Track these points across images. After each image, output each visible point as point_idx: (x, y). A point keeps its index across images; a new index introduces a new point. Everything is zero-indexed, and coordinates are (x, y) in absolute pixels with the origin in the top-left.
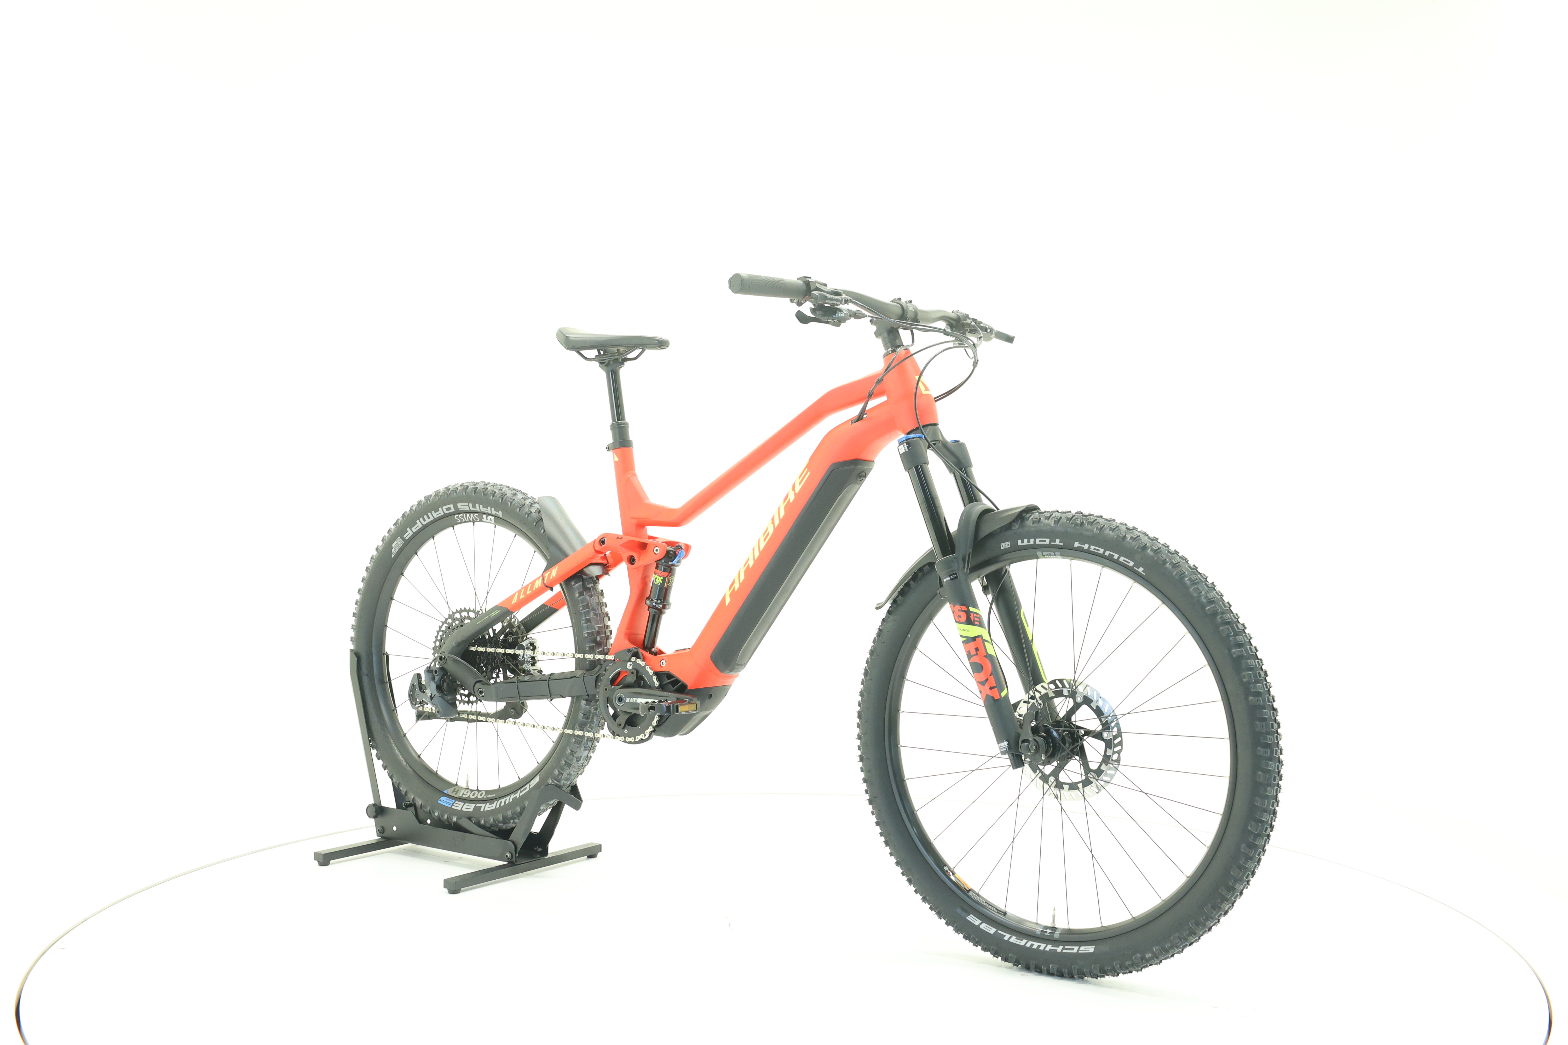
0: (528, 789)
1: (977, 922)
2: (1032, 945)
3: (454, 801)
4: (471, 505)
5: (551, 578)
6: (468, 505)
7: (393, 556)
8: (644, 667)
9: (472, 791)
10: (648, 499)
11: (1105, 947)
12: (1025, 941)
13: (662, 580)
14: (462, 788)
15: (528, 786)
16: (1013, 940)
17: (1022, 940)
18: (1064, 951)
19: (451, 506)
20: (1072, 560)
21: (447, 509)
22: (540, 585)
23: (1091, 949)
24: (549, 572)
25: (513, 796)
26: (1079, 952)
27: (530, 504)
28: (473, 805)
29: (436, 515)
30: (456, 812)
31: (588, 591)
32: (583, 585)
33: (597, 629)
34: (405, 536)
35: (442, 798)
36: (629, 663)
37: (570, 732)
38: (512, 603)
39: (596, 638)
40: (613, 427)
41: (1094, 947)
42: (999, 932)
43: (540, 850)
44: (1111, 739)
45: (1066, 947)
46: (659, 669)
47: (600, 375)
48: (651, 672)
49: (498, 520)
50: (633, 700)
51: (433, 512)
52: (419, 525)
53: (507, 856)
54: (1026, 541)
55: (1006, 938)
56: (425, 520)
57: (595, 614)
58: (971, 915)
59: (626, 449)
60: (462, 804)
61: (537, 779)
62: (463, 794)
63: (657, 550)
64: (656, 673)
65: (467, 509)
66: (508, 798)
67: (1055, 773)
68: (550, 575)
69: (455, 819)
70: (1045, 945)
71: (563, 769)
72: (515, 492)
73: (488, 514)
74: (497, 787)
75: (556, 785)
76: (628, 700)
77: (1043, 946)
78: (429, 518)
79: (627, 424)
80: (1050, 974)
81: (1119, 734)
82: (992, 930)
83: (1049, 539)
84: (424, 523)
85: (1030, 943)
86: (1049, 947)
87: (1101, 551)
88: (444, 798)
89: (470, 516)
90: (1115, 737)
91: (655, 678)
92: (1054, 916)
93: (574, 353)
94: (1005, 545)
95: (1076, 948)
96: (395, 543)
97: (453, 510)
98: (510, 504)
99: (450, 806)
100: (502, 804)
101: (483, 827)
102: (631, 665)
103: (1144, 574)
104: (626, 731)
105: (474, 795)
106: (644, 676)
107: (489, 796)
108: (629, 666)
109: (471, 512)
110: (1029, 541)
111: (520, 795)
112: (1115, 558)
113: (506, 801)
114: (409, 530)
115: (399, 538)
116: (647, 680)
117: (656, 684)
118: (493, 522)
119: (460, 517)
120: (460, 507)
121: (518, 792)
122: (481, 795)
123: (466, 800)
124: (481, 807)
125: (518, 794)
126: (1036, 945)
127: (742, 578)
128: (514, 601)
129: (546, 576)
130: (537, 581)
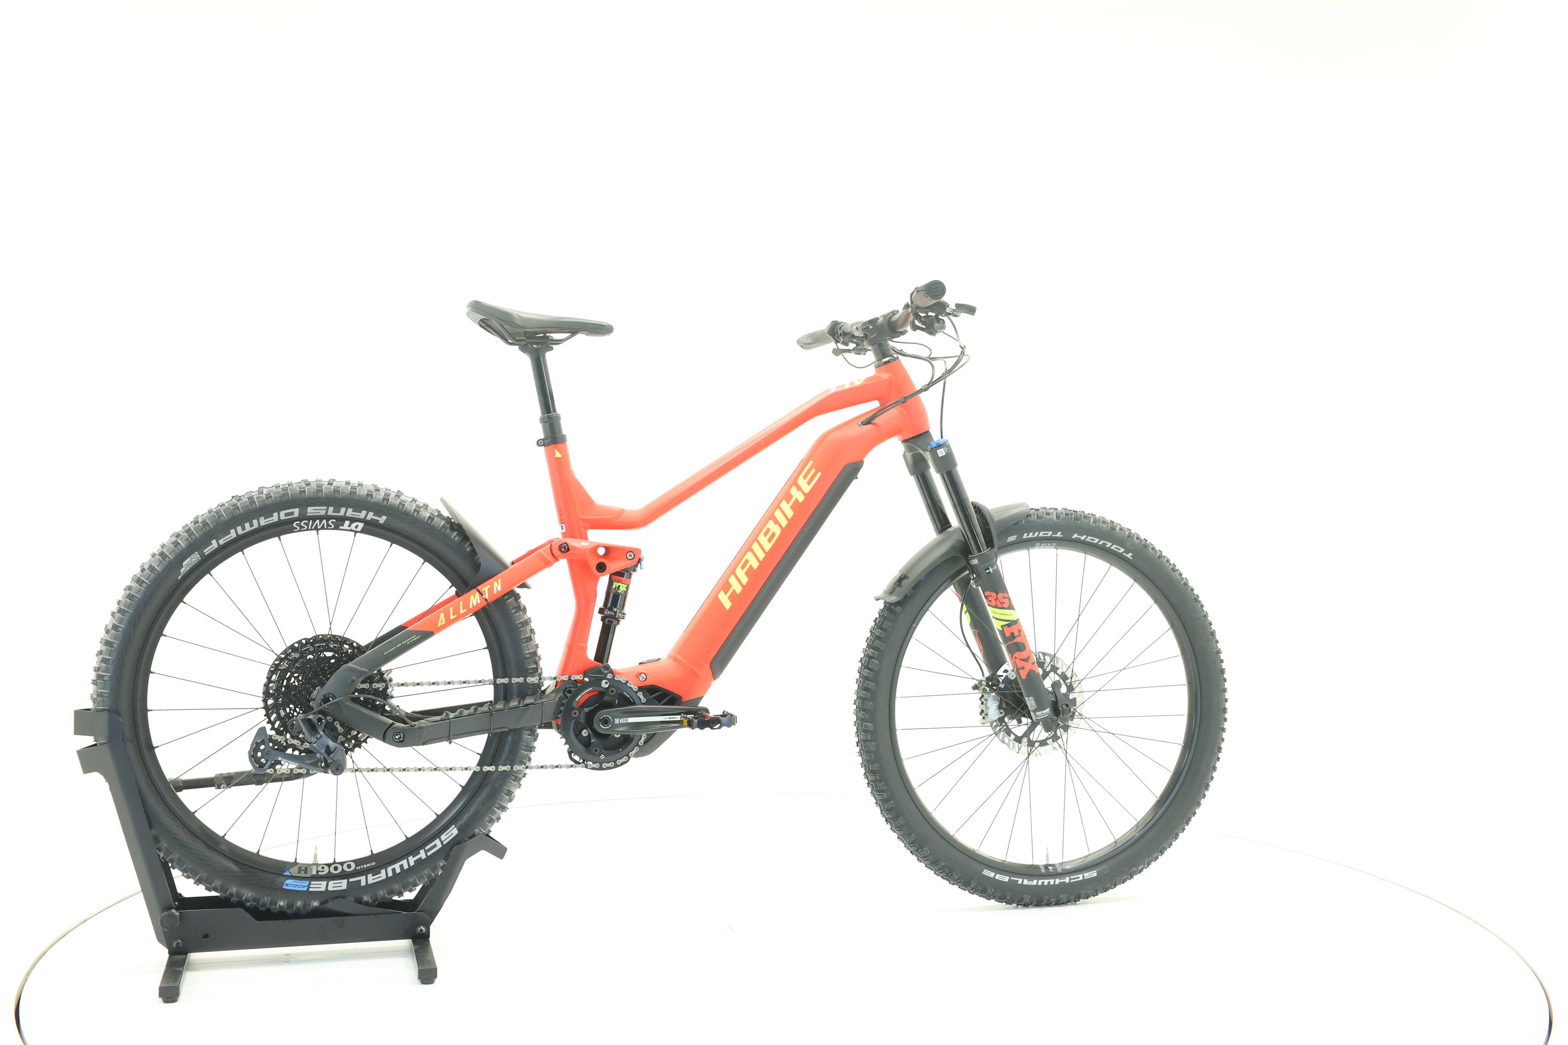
0: (439, 846)
1: (992, 875)
3: (308, 882)
4: (331, 509)
5: (495, 592)
6: (328, 510)
8: (627, 684)
9: (329, 865)
13: (626, 588)
14: (308, 865)
15: (437, 842)
16: (1026, 882)
19: (296, 510)
21: (286, 515)
22: (479, 602)
23: (1094, 874)
24: (489, 586)
26: (1085, 878)
28: (345, 882)
29: (263, 522)
34: (205, 551)
35: (287, 882)
36: (604, 681)
38: (439, 625)
40: (543, 421)
42: (1012, 878)
45: (1072, 877)
48: (635, 688)
49: (371, 528)
50: (622, 721)
51: (264, 518)
52: (232, 536)
54: (1031, 534)
55: (1020, 882)
56: (243, 529)
58: (985, 870)
59: (559, 444)
60: (324, 883)
62: (318, 871)
65: (323, 513)
66: (404, 862)
68: (491, 590)
69: (316, 904)
74: (373, 853)
76: (617, 721)
77: (1052, 882)
78: (251, 525)
82: (1006, 878)
83: (1052, 533)
84: (241, 533)
85: (1041, 881)
86: (1058, 881)
89: (321, 522)
91: (640, 695)
92: (1047, 855)
94: (1012, 539)
95: (1080, 876)
96: (189, 559)
97: (296, 515)
99: (305, 889)
100: (398, 871)
102: (606, 683)
103: (1131, 558)
104: (602, 757)
105: (336, 869)
106: (625, 693)
107: (365, 866)
108: (604, 684)
109: (328, 518)
110: (1033, 535)
111: (426, 855)
112: (1108, 546)
113: (401, 866)
114: (214, 542)
115: (196, 552)
116: (629, 696)
117: (643, 700)
118: (359, 529)
119: (302, 524)
120: (311, 511)
121: (422, 852)
122: (349, 866)
123: (329, 877)
124: (360, 881)
125: (422, 855)
126: (1046, 882)
127: (745, 580)
128: (442, 622)
129: (485, 591)
130: (472, 597)
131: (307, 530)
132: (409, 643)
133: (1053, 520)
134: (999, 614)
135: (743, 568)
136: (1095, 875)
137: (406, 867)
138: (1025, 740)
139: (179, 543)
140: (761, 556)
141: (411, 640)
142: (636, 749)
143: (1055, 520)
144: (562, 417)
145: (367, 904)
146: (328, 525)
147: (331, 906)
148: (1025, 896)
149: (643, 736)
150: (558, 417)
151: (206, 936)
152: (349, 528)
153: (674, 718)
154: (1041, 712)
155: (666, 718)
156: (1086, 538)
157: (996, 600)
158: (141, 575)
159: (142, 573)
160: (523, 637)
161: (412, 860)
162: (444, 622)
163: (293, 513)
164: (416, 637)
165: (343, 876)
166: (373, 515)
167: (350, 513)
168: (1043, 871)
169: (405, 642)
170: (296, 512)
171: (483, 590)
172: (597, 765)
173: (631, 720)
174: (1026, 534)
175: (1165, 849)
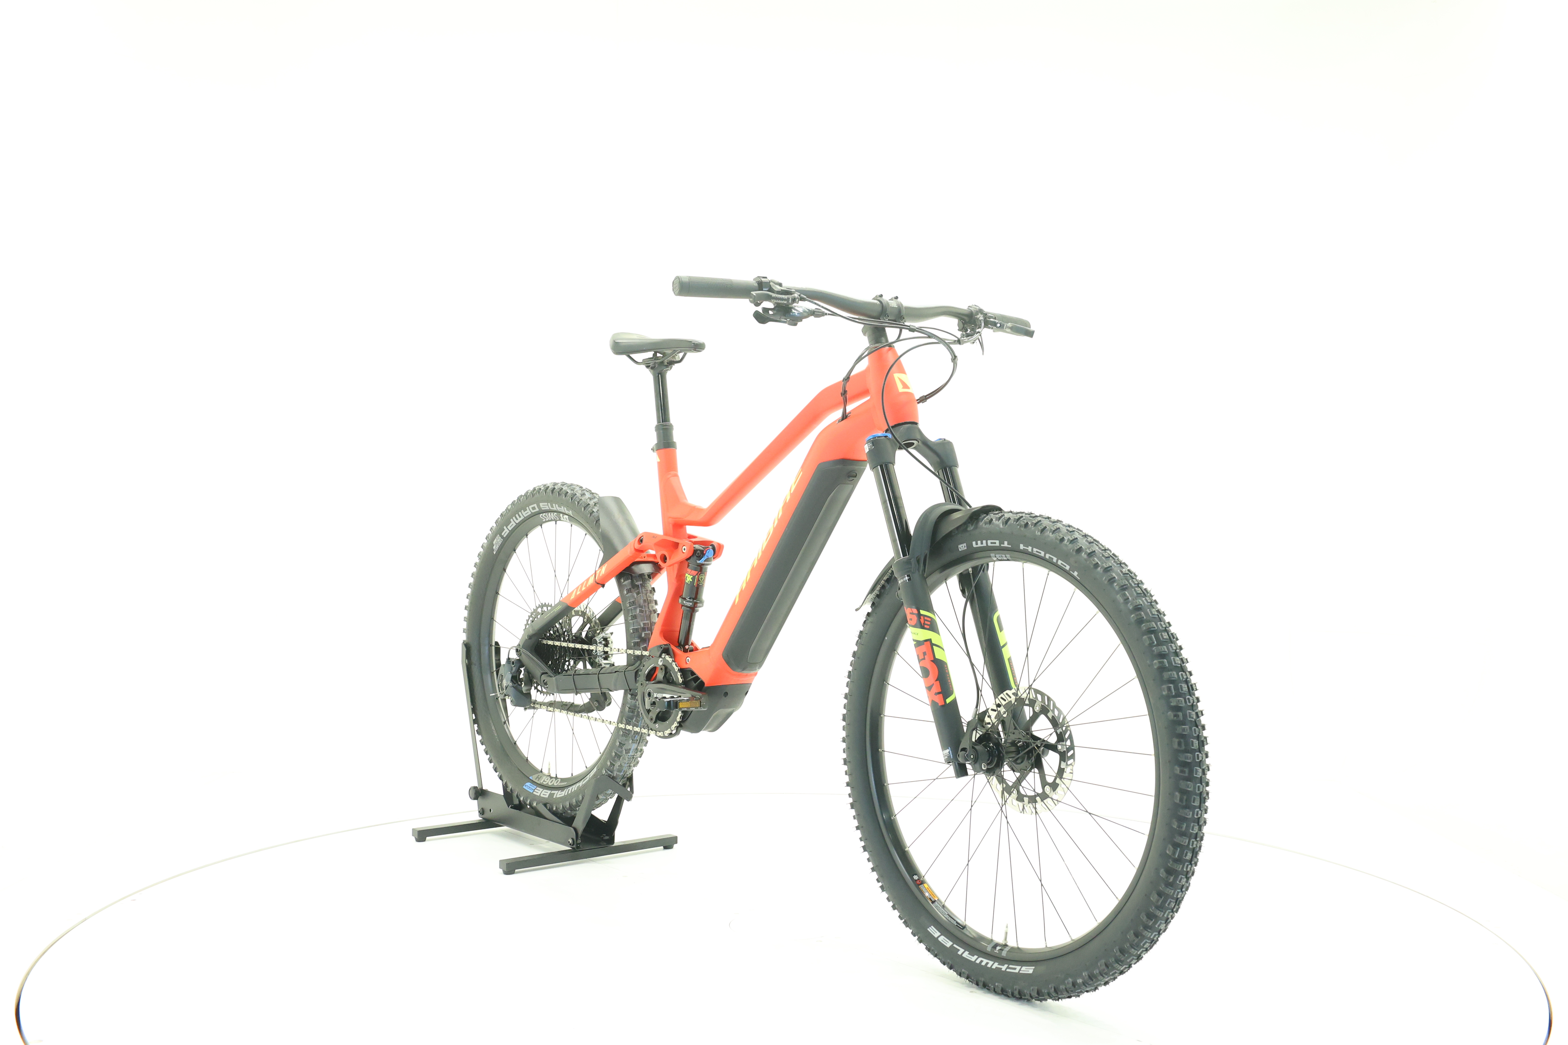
0: (588, 779)
1: (936, 934)
2: (982, 961)
3: (536, 787)
5: (601, 575)
6: (548, 505)
7: (495, 553)
8: (673, 664)
9: (551, 778)
10: (686, 499)
11: (1042, 968)
12: (976, 957)
13: (692, 578)
14: (545, 775)
16: (966, 955)
17: (973, 956)
18: (1008, 970)
19: (535, 505)
20: (1024, 564)
21: (534, 509)
22: (592, 582)
23: (1029, 970)
24: (600, 570)
25: (578, 785)
26: (1021, 972)
27: (594, 504)
28: (549, 792)
29: (525, 514)
30: (535, 798)
31: (636, 588)
32: (632, 583)
33: (642, 626)
34: (503, 534)
36: (660, 659)
37: (622, 726)
38: (571, 599)
39: (641, 634)
40: (658, 428)
41: (1034, 968)
42: (955, 946)
43: (607, 838)
44: (1065, 751)
45: (1010, 966)
46: (685, 666)
47: (647, 377)
48: (676, 669)
49: (572, 520)
51: (522, 511)
52: (512, 524)
53: (569, 842)
54: (979, 542)
56: (517, 519)
57: (641, 611)
58: (932, 927)
59: (668, 450)
61: (595, 769)
62: (544, 781)
63: (684, 549)
64: (682, 670)
65: (547, 508)
66: (575, 786)
67: (1017, 784)
68: (600, 572)
70: (993, 962)
71: (614, 761)
72: (584, 491)
73: (564, 514)
74: (570, 776)
75: (609, 776)
77: (990, 964)
78: (520, 516)
79: (671, 426)
80: (995, 992)
81: (1072, 747)
82: (949, 944)
83: (998, 541)
84: (517, 522)
87: (1042, 554)
88: (528, 784)
89: (551, 514)
90: (1069, 750)
91: (679, 674)
92: (1006, 933)
93: (624, 357)
94: (962, 547)
95: (1018, 968)
96: (495, 540)
97: (537, 510)
98: (577, 503)
99: (532, 791)
100: (570, 792)
101: (555, 813)
102: (662, 661)
103: (1079, 578)
104: (657, 726)
105: (552, 782)
106: (670, 672)
107: (562, 784)
109: (552, 512)
110: (981, 543)
113: (573, 789)
114: (505, 528)
115: (499, 535)
116: (672, 676)
117: (680, 680)
119: (544, 517)
120: (542, 506)
121: (582, 781)
122: (557, 782)
123: (546, 787)
124: (555, 794)
126: (985, 962)
127: (749, 577)
129: (598, 574)
130: (591, 578)
131: (549, 521)
140: (760, 554)
146: (555, 517)
151: (490, 810)
156: (1032, 550)
165: (552, 788)
170: (538, 507)
174: (974, 543)
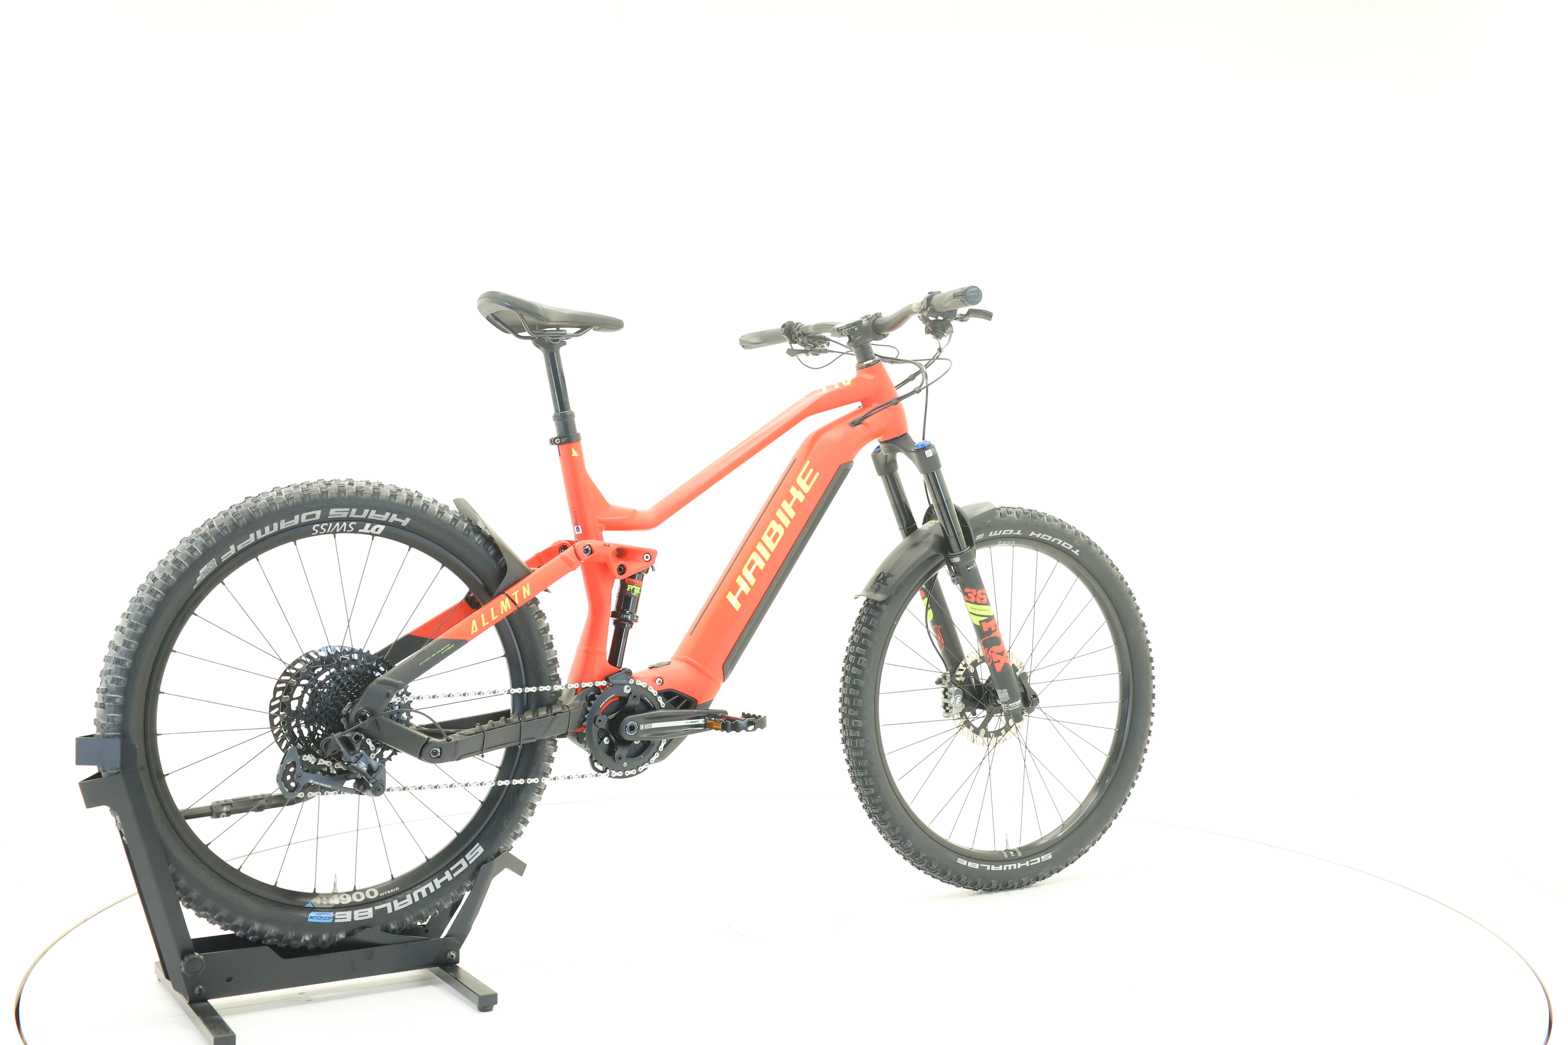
0: (465, 866)
1: (964, 863)
4: (354, 510)
5: (525, 597)
6: (350, 511)
7: (195, 587)
8: (646, 688)
14: (328, 894)
15: (462, 862)
16: (993, 868)
17: (999, 866)
19: (318, 512)
21: (308, 517)
22: (510, 608)
23: (1048, 856)
24: (518, 591)
25: (438, 881)
26: (1041, 861)
28: (370, 910)
34: (222, 558)
35: (310, 914)
36: (626, 687)
38: (472, 633)
40: (556, 418)
41: (1051, 852)
42: (981, 865)
45: (1031, 861)
48: (655, 693)
49: (392, 531)
50: (647, 726)
51: (282, 521)
52: (250, 541)
53: (450, 956)
54: (996, 532)
55: (988, 869)
56: (263, 533)
60: (349, 913)
63: (647, 557)
65: (345, 515)
66: (430, 885)
67: (984, 725)
68: (520, 594)
69: (342, 936)
70: (1016, 864)
74: (393, 878)
76: (642, 727)
77: (1014, 866)
78: (272, 528)
82: (977, 866)
83: (1012, 531)
84: (260, 537)
85: (1005, 867)
86: (1019, 865)
87: (1050, 538)
94: (979, 537)
96: (206, 567)
97: (317, 518)
99: (331, 921)
102: (628, 688)
103: (1078, 555)
104: (625, 764)
105: (359, 897)
106: (645, 698)
107: (389, 892)
108: (626, 690)
109: (348, 520)
110: (998, 533)
111: (453, 876)
112: (1059, 543)
113: (427, 890)
114: (232, 547)
115: (214, 559)
116: (649, 702)
117: (663, 704)
118: (379, 532)
119: (322, 528)
120: (333, 512)
121: (447, 873)
122: (372, 893)
123: (352, 906)
124: (386, 908)
125: (448, 876)
126: (1010, 867)
127: (752, 580)
128: (474, 629)
129: (514, 596)
130: (502, 602)
131: (326, 533)
132: (443, 652)
133: (1014, 519)
134: (978, 610)
135: (749, 568)
136: (1050, 857)
137: (432, 890)
138: (983, 731)
139: (195, 549)
140: (767, 556)
141: (445, 649)
142: (657, 755)
143: (1016, 519)
144: (575, 414)
145: (394, 932)
146: (348, 528)
147: (360, 936)
148: (993, 881)
149: (662, 742)
150: (572, 415)
151: (229, 980)
152: (369, 532)
153: (695, 722)
154: (1014, 704)
155: (688, 722)
156: (1041, 536)
157: (975, 596)
158: (153, 585)
159: (154, 582)
160: (546, 643)
161: (438, 883)
162: (477, 630)
163: (314, 516)
164: (450, 646)
165: (367, 903)
166: (397, 517)
167: (373, 515)
168: (1006, 856)
169: (440, 651)
170: (318, 514)
171: (513, 594)
172: (620, 774)
173: (655, 725)
174: (992, 533)
175: (1106, 829)
